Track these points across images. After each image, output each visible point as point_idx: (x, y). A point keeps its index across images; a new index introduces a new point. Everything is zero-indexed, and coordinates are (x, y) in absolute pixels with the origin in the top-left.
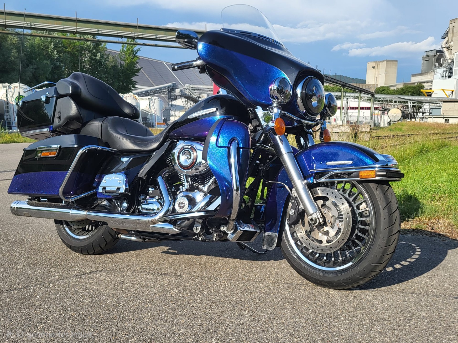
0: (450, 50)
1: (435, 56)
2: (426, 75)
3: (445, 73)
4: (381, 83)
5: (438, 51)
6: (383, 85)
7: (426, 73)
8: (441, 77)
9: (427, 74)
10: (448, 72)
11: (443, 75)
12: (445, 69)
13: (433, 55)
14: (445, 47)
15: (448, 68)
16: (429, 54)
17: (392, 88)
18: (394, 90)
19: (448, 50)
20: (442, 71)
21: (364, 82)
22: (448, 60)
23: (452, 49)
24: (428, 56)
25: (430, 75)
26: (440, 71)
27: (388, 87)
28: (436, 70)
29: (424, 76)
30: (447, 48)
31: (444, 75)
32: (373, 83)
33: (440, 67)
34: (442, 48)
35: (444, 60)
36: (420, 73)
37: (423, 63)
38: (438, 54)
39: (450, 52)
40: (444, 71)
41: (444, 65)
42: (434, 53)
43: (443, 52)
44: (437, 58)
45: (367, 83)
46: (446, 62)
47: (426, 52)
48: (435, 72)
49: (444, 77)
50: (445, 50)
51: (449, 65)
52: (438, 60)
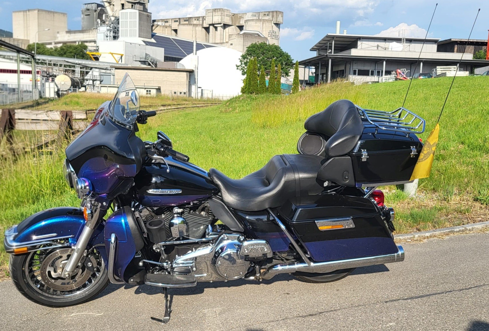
0: (112, 6)
1: (95, 11)
2: (87, 32)
3: (109, 32)
4: (34, 39)
5: (99, 5)
6: (36, 41)
7: (87, 30)
8: (105, 37)
9: (89, 32)
10: (112, 32)
11: (107, 34)
12: (108, 28)
13: (94, 9)
14: (106, 2)
15: (112, 26)
16: (89, 8)
17: (49, 46)
18: (51, 48)
19: (110, 5)
20: (106, 30)
21: (10, 35)
22: (111, 17)
23: (113, 5)
24: (88, 10)
25: (93, 33)
26: (103, 29)
27: (43, 44)
28: (98, 28)
29: (86, 34)
30: (109, 3)
31: (109, 35)
32: (22, 37)
33: (103, 25)
34: (103, 2)
35: (107, 17)
36: (81, 30)
37: (83, 18)
38: (99, 8)
39: (112, 8)
40: (108, 30)
41: (107, 23)
42: (94, 6)
43: (104, 7)
44: (99, 13)
45: (15, 36)
46: (109, 20)
47: (85, 4)
48: (98, 30)
49: (109, 37)
50: (106, 4)
51: (112, 23)
52: (100, 16)
